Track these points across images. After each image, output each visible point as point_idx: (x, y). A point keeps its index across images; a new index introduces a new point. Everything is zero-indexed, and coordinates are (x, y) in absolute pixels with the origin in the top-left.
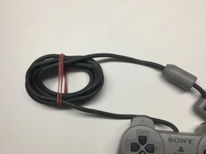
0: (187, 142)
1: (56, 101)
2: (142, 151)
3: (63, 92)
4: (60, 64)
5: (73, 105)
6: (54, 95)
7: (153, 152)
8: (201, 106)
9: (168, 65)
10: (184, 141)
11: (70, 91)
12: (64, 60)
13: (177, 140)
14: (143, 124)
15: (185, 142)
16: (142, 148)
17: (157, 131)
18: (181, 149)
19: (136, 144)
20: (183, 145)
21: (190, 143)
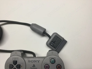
0: (37, 61)
2: (14, 68)
7: (20, 68)
9: (32, 24)
13: (32, 61)
14: (16, 55)
15: (36, 62)
16: (15, 66)
18: (34, 66)
19: (12, 65)
20: (35, 63)
21: (38, 62)
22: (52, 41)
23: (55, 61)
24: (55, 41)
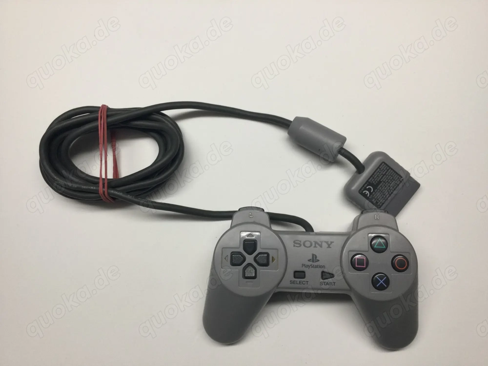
0: (325, 245)
1: (96, 192)
2: (249, 265)
3: (110, 176)
4: (101, 124)
5: (129, 197)
6: (94, 181)
7: (267, 265)
8: (355, 187)
9: (297, 119)
10: (318, 244)
11: (125, 172)
12: (108, 116)
13: (308, 244)
14: (252, 220)
15: (321, 246)
16: (250, 259)
17: (275, 232)
18: (315, 258)
19: (240, 253)
20: (317, 251)
21: (329, 247)
22: (368, 182)
23: (387, 244)
24: (380, 182)
